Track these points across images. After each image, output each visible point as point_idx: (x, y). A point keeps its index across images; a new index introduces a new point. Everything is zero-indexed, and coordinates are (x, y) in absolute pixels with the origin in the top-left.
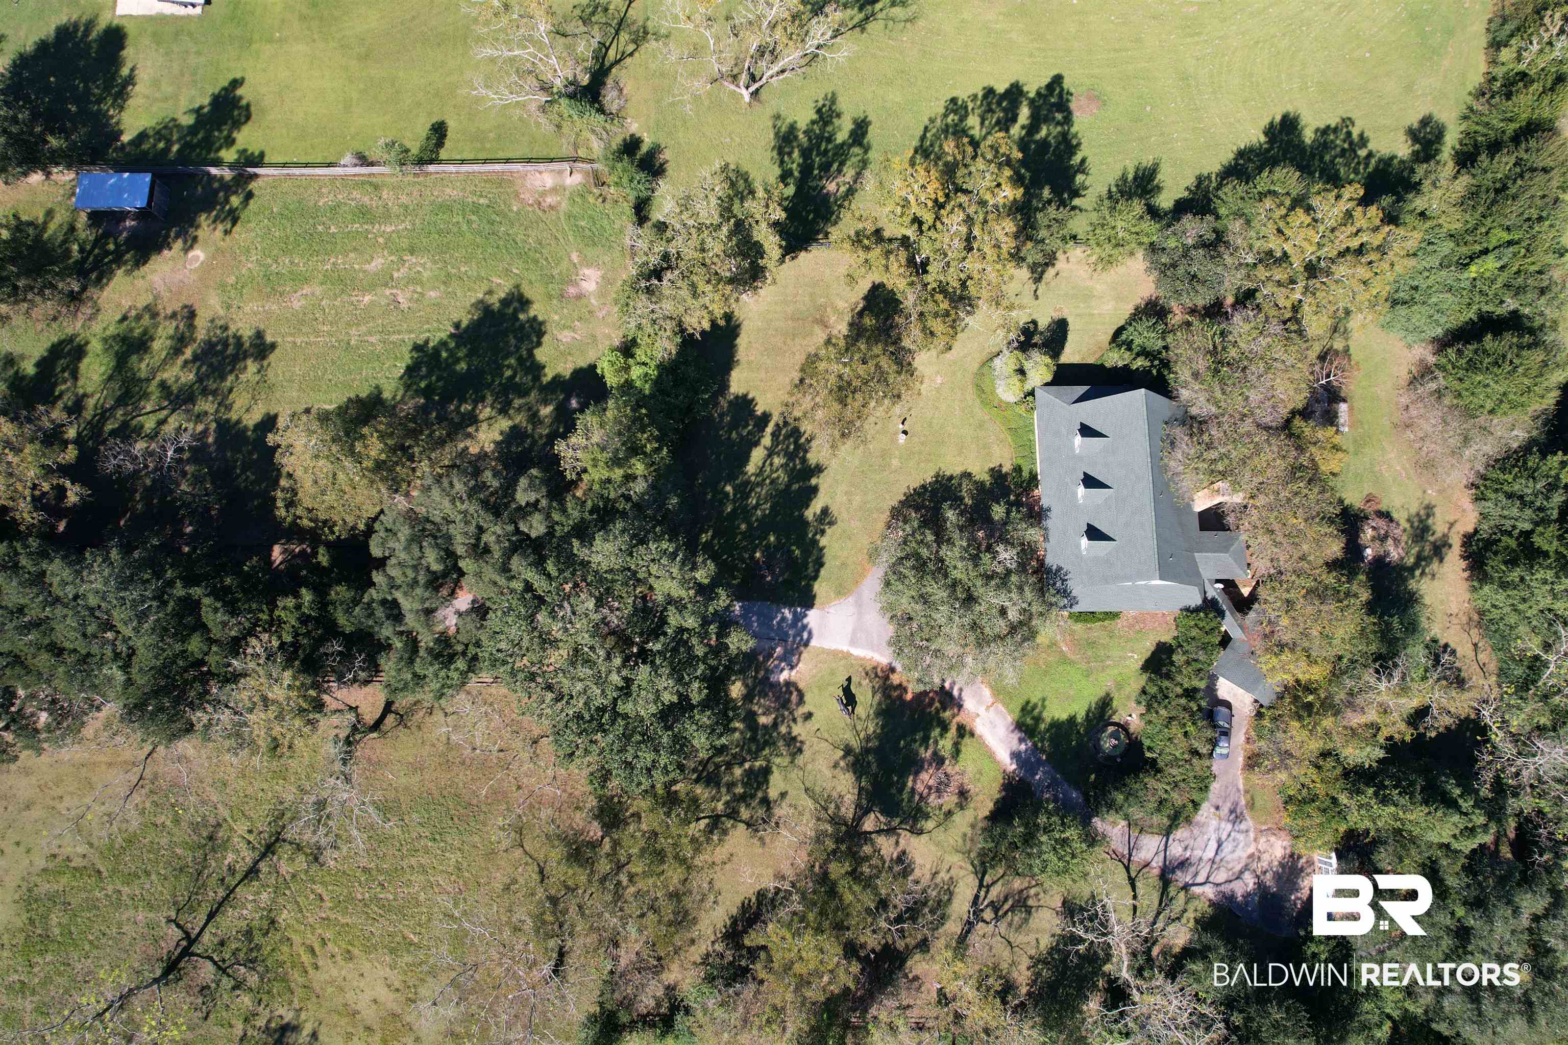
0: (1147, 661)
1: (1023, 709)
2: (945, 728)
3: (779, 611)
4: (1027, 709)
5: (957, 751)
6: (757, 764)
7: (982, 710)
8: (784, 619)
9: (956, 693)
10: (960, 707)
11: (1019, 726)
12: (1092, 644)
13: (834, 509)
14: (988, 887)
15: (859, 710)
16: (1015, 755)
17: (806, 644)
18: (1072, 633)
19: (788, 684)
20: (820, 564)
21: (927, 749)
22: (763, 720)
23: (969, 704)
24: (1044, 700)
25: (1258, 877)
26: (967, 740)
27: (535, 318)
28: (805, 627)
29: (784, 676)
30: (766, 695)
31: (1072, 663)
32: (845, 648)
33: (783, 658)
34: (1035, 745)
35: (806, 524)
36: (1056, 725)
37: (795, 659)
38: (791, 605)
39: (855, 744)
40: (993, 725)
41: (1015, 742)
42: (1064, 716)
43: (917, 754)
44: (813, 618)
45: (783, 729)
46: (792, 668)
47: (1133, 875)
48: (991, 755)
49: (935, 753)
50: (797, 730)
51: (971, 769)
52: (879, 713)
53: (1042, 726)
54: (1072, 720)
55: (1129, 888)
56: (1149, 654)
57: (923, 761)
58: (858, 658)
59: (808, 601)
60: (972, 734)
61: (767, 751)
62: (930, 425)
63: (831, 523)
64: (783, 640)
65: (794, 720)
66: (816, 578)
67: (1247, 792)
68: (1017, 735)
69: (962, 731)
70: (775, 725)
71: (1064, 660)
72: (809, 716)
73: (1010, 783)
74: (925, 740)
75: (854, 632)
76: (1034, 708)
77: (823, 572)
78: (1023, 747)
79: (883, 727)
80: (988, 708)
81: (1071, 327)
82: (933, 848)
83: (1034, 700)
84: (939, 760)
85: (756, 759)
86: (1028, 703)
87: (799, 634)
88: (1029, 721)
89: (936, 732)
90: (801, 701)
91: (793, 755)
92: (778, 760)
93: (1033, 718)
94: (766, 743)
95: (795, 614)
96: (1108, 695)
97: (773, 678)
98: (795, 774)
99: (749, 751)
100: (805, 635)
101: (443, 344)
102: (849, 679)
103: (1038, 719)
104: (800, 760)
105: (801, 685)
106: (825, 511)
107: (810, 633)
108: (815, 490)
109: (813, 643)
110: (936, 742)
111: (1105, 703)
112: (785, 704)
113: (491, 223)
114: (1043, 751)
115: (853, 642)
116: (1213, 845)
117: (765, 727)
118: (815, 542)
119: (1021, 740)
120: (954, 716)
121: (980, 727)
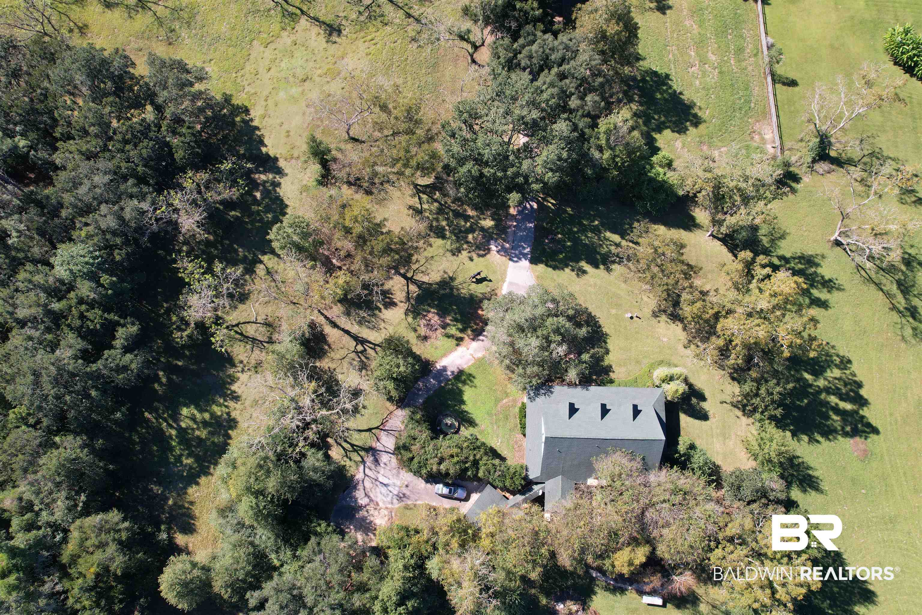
0: (495, 451)
1: (470, 375)
2: (462, 331)
3: (529, 246)
4: (470, 376)
5: (449, 336)
6: (447, 233)
7: (471, 351)
8: (524, 248)
9: (481, 338)
10: (473, 340)
11: (461, 372)
12: (506, 418)
13: (586, 277)
14: (374, 349)
15: (474, 286)
16: (445, 369)
17: (510, 259)
18: (514, 406)
19: (489, 250)
20: (555, 268)
21: (451, 320)
22: (470, 236)
23: (475, 345)
24: (475, 387)
25: (365, 507)
26: (455, 342)
27: (688, 130)
28: (520, 259)
29: (493, 247)
30: (483, 238)
31: (496, 405)
32: (508, 280)
33: (503, 247)
34: (450, 380)
35: (577, 262)
36: (461, 392)
37: (502, 253)
38: (532, 252)
39: (456, 283)
40: (462, 357)
41: (452, 369)
42: (465, 398)
43: (449, 315)
44: (525, 263)
45: (465, 246)
46: (498, 252)
47: (373, 431)
48: (445, 355)
49: (448, 325)
50: (465, 253)
51: (438, 343)
52: (471, 296)
53: (460, 385)
54: (463, 402)
55: (366, 428)
56: (500, 452)
57: (445, 318)
58: (502, 285)
59: (534, 261)
60: (458, 345)
61: (454, 238)
62: (637, 333)
63: (578, 275)
64: (513, 248)
65: (469, 252)
66: (547, 265)
67: (415, 505)
68: (456, 370)
69: (460, 340)
70: (468, 242)
71: (498, 401)
72: (471, 259)
73: (429, 364)
74: (456, 320)
75: (517, 284)
76: (470, 380)
77: (550, 269)
78: (449, 373)
79: (464, 298)
80: (472, 355)
81: (703, 423)
82: (397, 321)
83: (475, 381)
84: (444, 326)
85: (450, 232)
86: (474, 378)
87: (516, 256)
88: (463, 378)
89: (460, 326)
90: (479, 256)
91: (451, 251)
92: (449, 243)
93: (465, 380)
94: (458, 238)
95: (527, 254)
96: (476, 425)
97: (492, 242)
98: (441, 251)
99: (454, 229)
100: (515, 259)
101: (670, 87)
102: (490, 281)
103: (464, 383)
104: (449, 254)
105: (488, 256)
106: (584, 272)
107: (517, 262)
108: (597, 267)
109: (511, 263)
110: (454, 325)
111: (471, 423)
112: (478, 248)
113: (740, 109)
114: (446, 384)
115: (511, 284)
116: (386, 481)
117: (467, 237)
118: (567, 266)
119: (453, 372)
120: (468, 336)
121: (461, 350)
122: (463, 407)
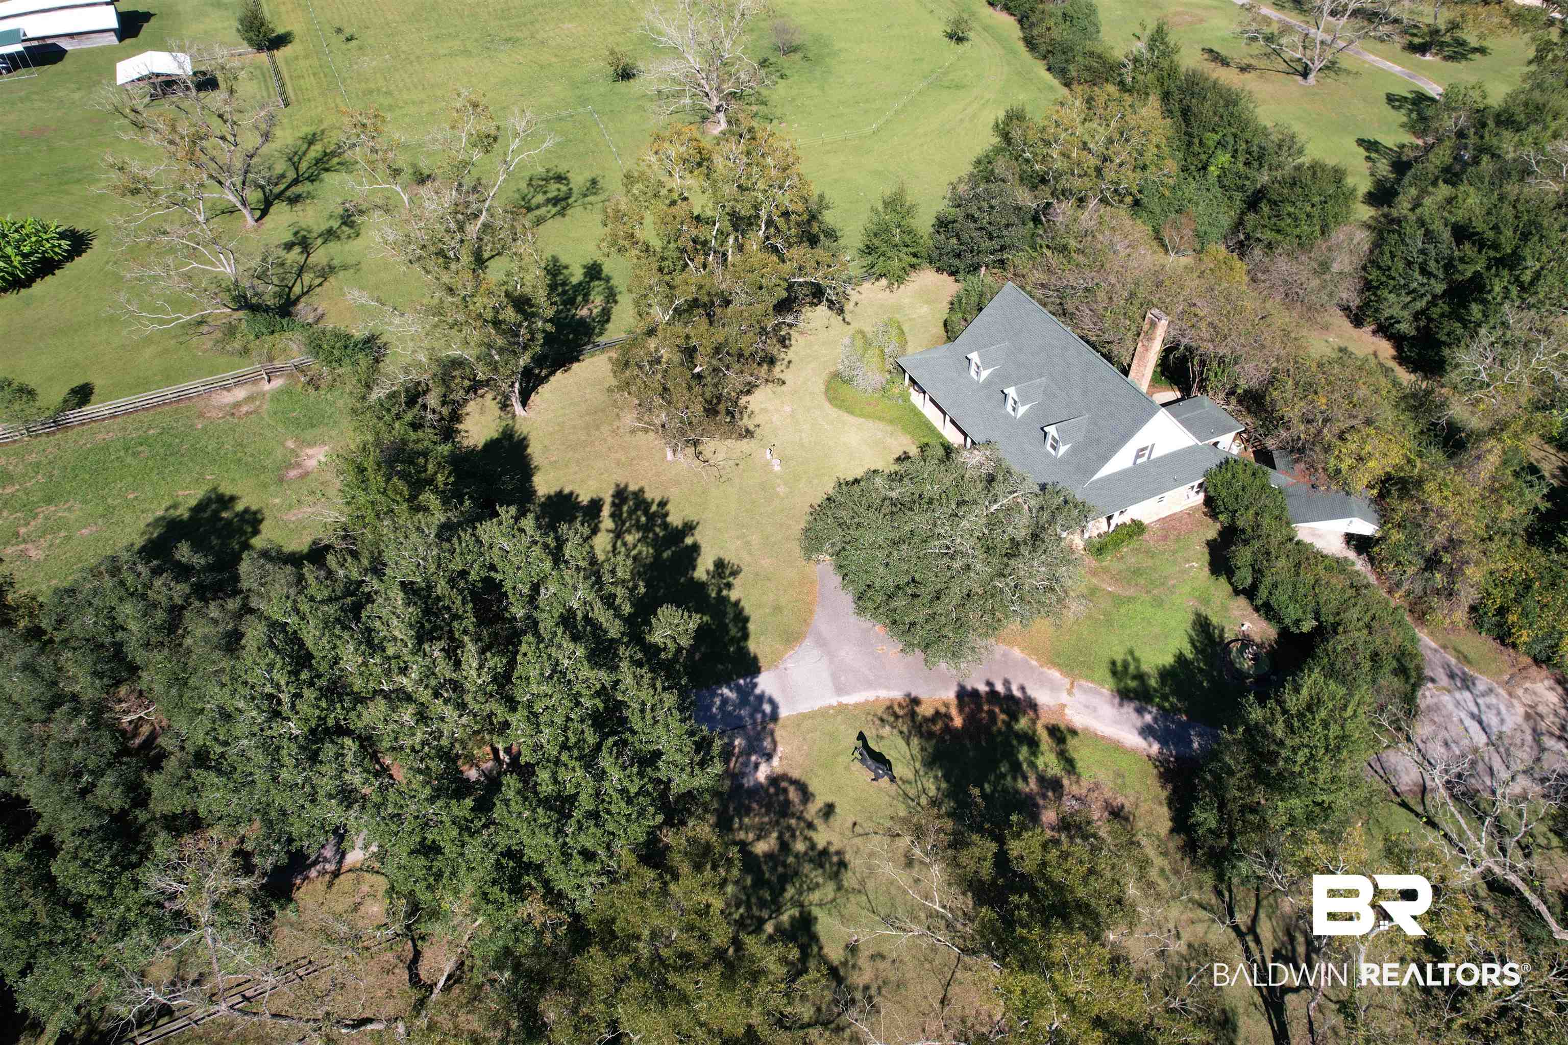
0: (1211, 564)
1: (1114, 673)
2: (1033, 743)
3: (714, 694)
4: (1117, 671)
5: (1070, 764)
6: (785, 918)
7: (1064, 698)
8: (725, 701)
9: (1017, 693)
10: (1033, 706)
11: (1123, 696)
12: (1137, 572)
13: (730, 557)
14: (1252, 930)
15: (899, 770)
16: (1146, 731)
17: (774, 717)
18: (1106, 570)
19: (774, 780)
20: (742, 620)
21: (1025, 779)
22: (761, 848)
23: (1042, 696)
24: (1131, 652)
26: (1072, 743)
28: (760, 698)
29: (762, 774)
30: (748, 811)
31: (1131, 600)
32: (834, 702)
33: (748, 751)
34: (1160, 707)
35: (702, 586)
36: (1165, 674)
37: (767, 744)
38: (727, 680)
39: (922, 817)
40: (1091, 709)
41: (1134, 716)
42: (1168, 660)
43: (1017, 792)
44: (766, 683)
45: (800, 846)
46: (769, 757)
47: (1419, 810)
48: (1117, 747)
49: (1041, 779)
50: (821, 838)
51: (1104, 777)
52: (931, 762)
53: (1153, 682)
54: (1180, 658)
56: (1207, 557)
57: (1030, 797)
58: (857, 706)
59: (751, 667)
60: (1074, 732)
61: (790, 892)
63: (734, 573)
64: (738, 726)
65: (810, 826)
66: (746, 636)
67: (1445, 647)
68: (1129, 707)
69: (1059, 734)
70: (784, 846)
71: (1119, 601)
72: (829, 810)
73: (1167, 770)
74: (1016, 768)
75: (835, 677)
76: (1126, 665)
77: (751, 626)
78: (1148, 718)
79: (946, 777)
80: (1070, 692)
83: (1119, 658)
84: (1055, 785)
85: (778, 911)
86: (1114, 663)
87: (758, 708)
88: (1133, 684)
89: (1023, 753)
90: (806, 795)
91: (835, 876)
92: (815, 896)
93: (1134, 677)
94: (785, 879)
95: (739, 689)
96: (1198, 615)
97: (748, 782)
98: (853, 906)
99: (762, 904)
100: (767, 708)
102: (861, 737)
103: (1140, 677)
104: (849, 879)
105: (795, 774)
106: (720, 565)
107: (771, 701)
108: (695, 548)
109: (783, 713)
110: (1033, 765)
111: (1203, 625)
112: (785, 809)
114: (1176, 710)
115: (840, 689)
116: (1473, 726)
117: (769, 856)
118: (723, 601)
119: (1140, 711)
120: (1034, 722)
121: (1077, 717)
122: (1189, 655)
